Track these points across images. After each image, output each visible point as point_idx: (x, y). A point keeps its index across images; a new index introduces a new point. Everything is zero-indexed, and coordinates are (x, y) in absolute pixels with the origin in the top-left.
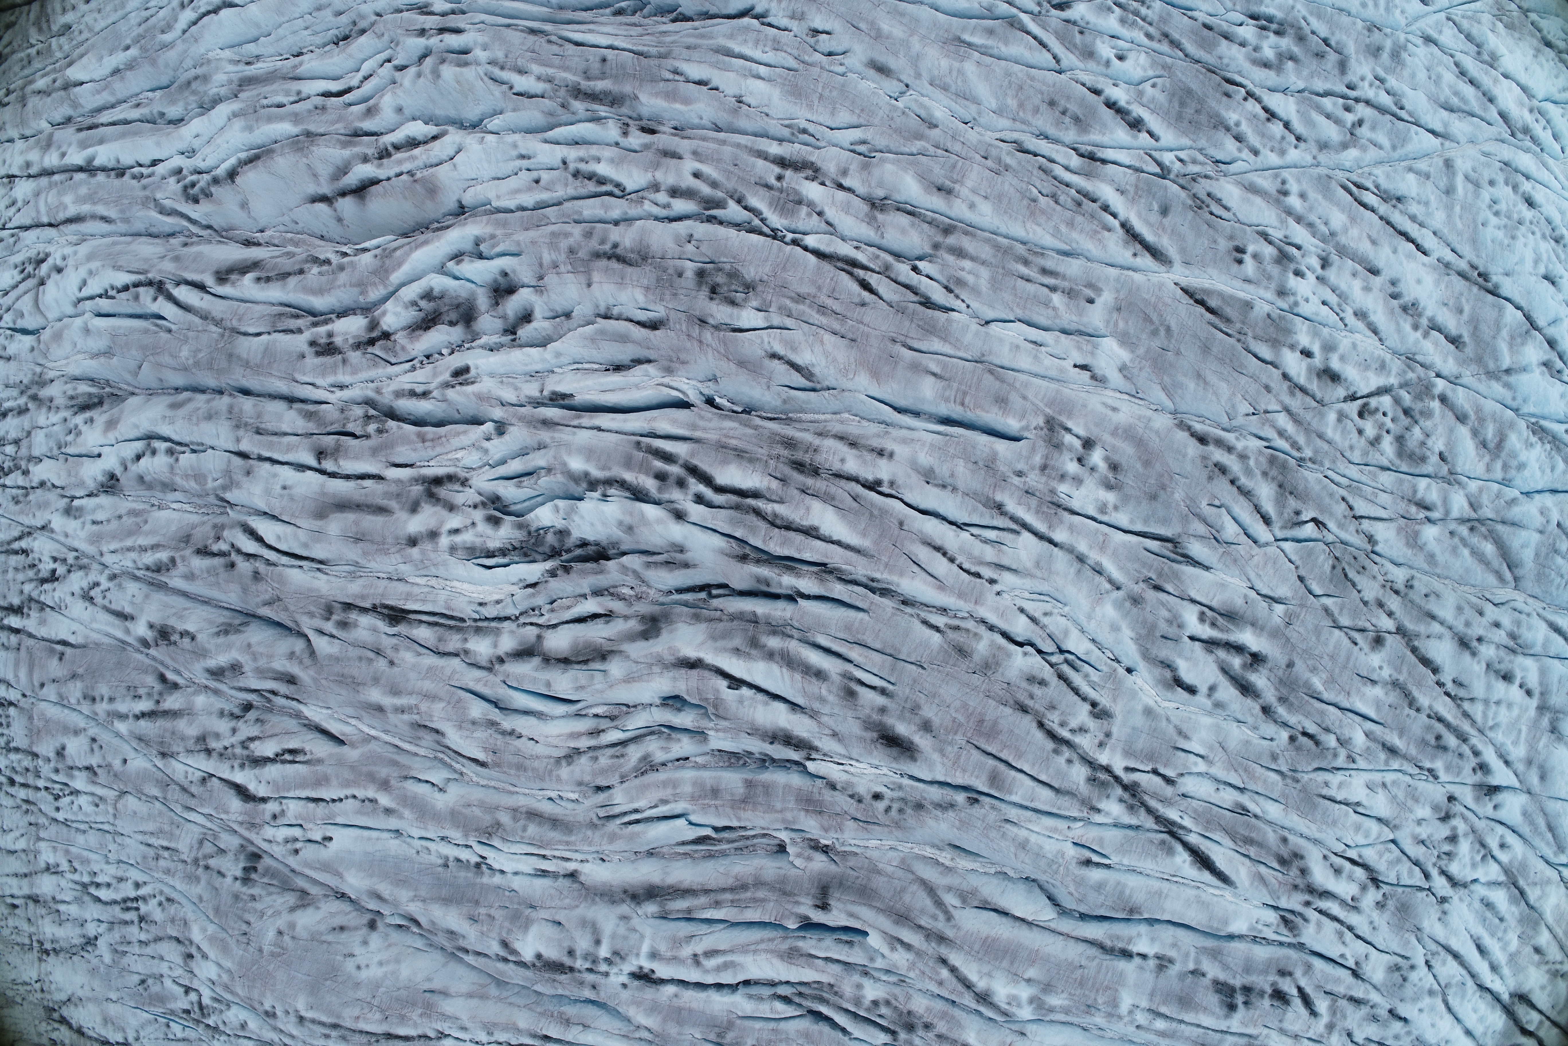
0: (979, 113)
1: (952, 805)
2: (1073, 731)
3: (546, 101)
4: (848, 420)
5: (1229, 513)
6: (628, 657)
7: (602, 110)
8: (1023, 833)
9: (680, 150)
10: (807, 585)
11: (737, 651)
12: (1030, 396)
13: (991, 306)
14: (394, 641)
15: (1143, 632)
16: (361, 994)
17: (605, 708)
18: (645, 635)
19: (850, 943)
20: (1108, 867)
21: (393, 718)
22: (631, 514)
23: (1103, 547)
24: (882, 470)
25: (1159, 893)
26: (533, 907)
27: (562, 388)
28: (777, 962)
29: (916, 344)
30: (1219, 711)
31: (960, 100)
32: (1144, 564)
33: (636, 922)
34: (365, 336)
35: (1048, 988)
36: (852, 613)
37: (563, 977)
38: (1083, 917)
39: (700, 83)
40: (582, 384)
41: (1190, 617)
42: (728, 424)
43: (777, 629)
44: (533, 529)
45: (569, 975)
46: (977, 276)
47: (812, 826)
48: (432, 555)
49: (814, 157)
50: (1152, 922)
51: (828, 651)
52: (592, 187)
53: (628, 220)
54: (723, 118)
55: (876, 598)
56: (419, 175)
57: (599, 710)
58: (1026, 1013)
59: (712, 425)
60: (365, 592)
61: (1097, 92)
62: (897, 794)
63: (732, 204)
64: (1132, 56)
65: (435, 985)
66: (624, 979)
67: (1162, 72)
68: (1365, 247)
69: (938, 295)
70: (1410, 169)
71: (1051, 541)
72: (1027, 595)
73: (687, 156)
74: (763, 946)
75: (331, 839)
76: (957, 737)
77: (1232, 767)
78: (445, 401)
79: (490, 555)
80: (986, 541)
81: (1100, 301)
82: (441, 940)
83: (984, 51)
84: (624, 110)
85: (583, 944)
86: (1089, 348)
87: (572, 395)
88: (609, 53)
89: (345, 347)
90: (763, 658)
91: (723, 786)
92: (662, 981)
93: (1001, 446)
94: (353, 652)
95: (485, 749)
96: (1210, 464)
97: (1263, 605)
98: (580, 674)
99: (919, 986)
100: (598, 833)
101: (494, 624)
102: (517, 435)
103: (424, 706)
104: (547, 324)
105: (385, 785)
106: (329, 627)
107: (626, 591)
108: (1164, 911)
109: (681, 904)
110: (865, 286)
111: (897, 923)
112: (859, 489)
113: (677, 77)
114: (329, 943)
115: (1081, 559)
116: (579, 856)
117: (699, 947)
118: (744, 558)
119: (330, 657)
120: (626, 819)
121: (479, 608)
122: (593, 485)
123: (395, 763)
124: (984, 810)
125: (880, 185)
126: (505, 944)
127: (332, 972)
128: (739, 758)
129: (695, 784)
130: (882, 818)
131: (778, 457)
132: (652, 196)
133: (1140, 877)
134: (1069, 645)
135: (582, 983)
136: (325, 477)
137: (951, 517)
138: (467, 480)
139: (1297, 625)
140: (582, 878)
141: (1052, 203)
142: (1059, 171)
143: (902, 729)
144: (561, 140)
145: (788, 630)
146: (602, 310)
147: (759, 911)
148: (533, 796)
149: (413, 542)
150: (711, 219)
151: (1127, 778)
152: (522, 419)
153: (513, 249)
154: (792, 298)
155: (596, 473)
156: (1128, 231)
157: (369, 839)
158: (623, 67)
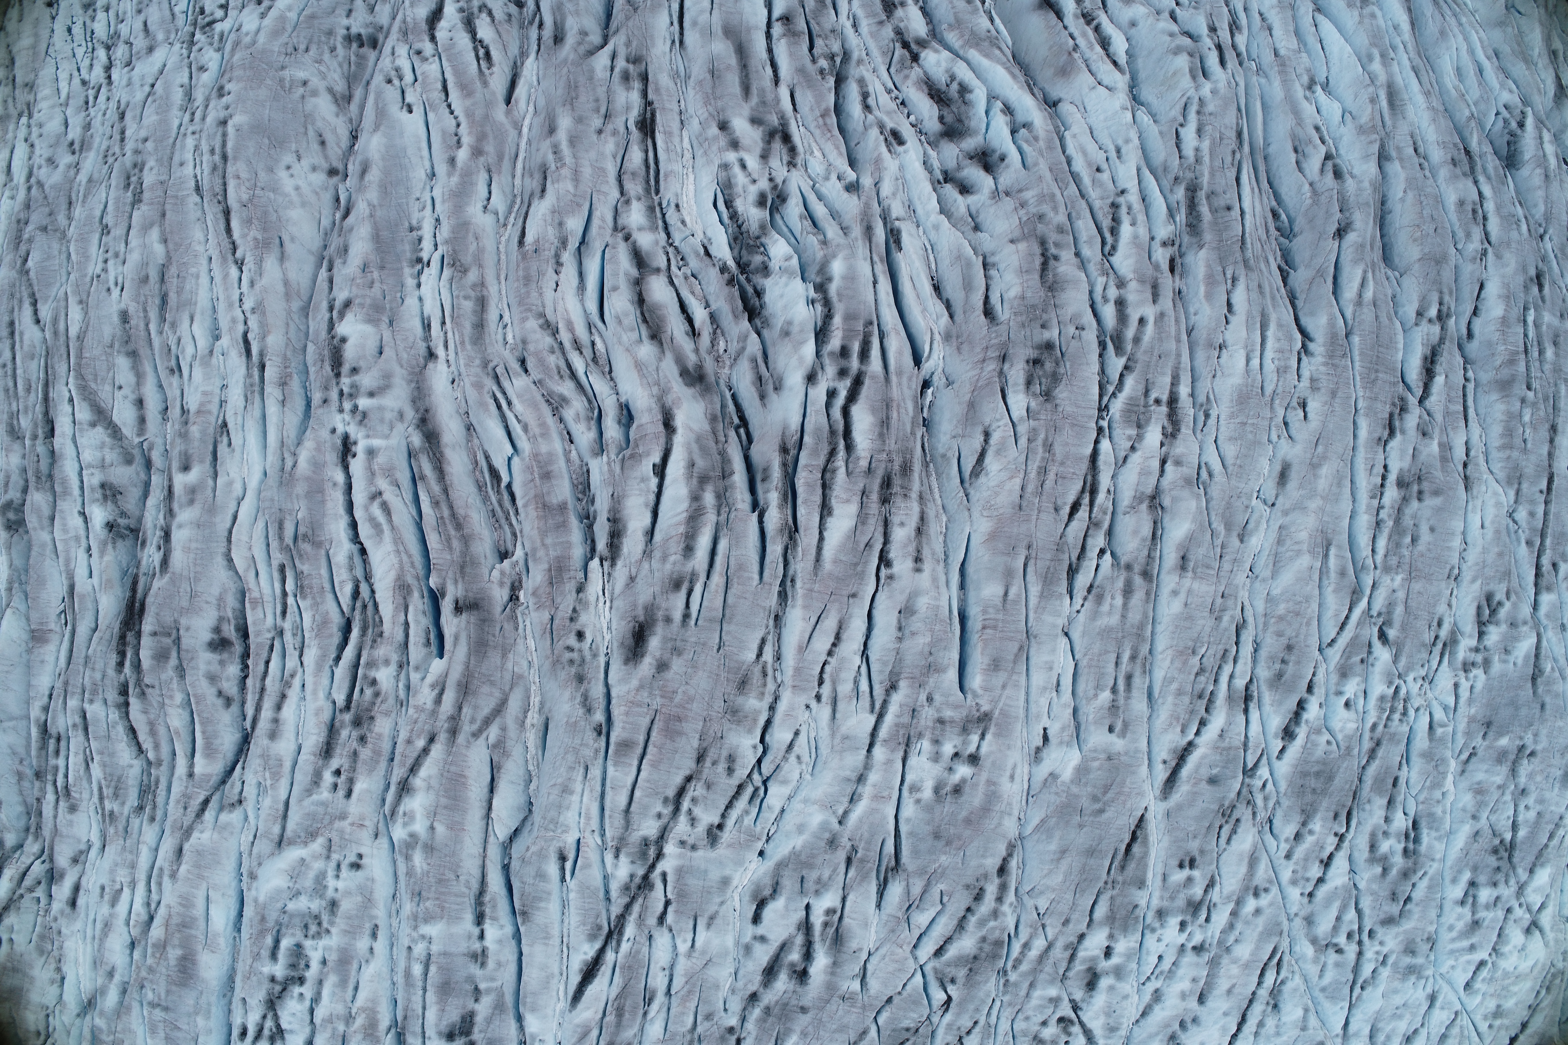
0: (1264, 580)
1: (589, 710)
2: (690, 811)
3: (1177, 161)
4: (940, 521)
5: (938, 913)
6: (660, 360)
7: (1181, 217)
8: (578, 787)
9: (1161, 300)
10: (774, 517)
11: (692, 465)
12: (1008, 692)
13: (1084, 634)
14: (622, 129)
15: (803, 857)
16: (262, 175)
17: (603, 350)
18: (684, 373)
19: (428, 643)
20: (563, 879)
21: (546, 145)
22: (802, 331)
23: (877, 797)
24: (902, 565)
25: (548, 937)
26: (391, 323)
27: (905, 239)
28: (392, 575)
29: (1030, 569)
30: (742, 952)
31: (1272, 558)
32: (869, 843)
33: (400, 427)
34: (909, 38)
35: (429, 849)
36: (756, 568)
37: (328, 368)
38: (506, 868)
39: (1229, 305)
40: (914, 257)
41: (829, 900)
42: (910, 406)
43: (722, 498)
44: (763, 240)
45: (331, 374)
46: (1110, 613)
47: (537, 577)
48: (715, 148)
49: (1186, 431)
50: (517, 936)
51: (713, 553)
52: (1106, 223)
53: (1083, 265)
54: (1201, 334)
55: (776, 589)
56: (1076, 56)
57: (599, 345)
58: (399, 833)
59: (905, 390)
60: (663, 91)
61: (1310, 689)
62: (587, 654)
63: (1121, 362)
64: (1351, 715)
65: (289, 247)
66: (341, 429)
67: (1343, 748)
68: (1223, 984)
69: (1083, 580)
70: (1306, 1010)
71: (871, 745)
72: (812, 735)
73: (1158, 308)
74: (405, 558)
75: (411, 112)
76: (658, 699)
77: (690, 978)
78: (866, 128)
79: (729, 204)
80: (856, 682)
81: (1113, 738)
82: (335, 242)
83: (1323, 572)
84: (1186, 239)
85: (367, 380)
86: (1066, 739)
87: (900, 249)
88: (1236, 212)
89: (895, 21)
90: (691, 492)
91: (554, 482)
92: (346, 468)
93: (952, 674)
94: (601, 92)
95: (537, 241)
96: (982, 883)
97: (857, 969)
98: (632, 317)
99: (400, 721)
100: (479, 370)
101: (660, 223)
102: (850, 205)
103: (565, 172)
104: (963, 210)
105: (477, 152)
106: (621, 64)
107: (722, 345)
108: (531, 945)
109: (427, 468)
110: (1075, 508)
111: (459, 684)
112: (878, 546)
113: (1229, 282)
114: (306, 133)
115: (861, 779)
116: (452, 357)
117: (389, 495)
118: (784, 450)
119: (592, 71)
120: (499, 395)
121: (673, 205)
122: (821, 288)
123: (500, 157)
124: (592, 743)
125: (1174, 500)
126: (347, 304)
127: (277, 143)
128: (584, 492)
129: (550, 454)
130: (559, 645)
131: (891, 461)
132: (1112, 283)
133: (559, 914)
134: (773, 788)
135: (326, 388)
136: (764, 28)
137: (871, 643)
138: (795, 166)
139: (843, 1007)
140: (431, 365)
141: (1195, 670)
142: (1227, 669)
143: (654, 643)
144: (1143, 185)
145: (725, 510)
146: (990, 260)
147: (439, 546)
148: (500, 299)
149: (723, 126)
150: (1102, 345)
151: (656, 876)
152: (867, 205)
153: (1029, 161)
154: (1046, 439)
155: (833, 289)
156: (1185, 749)
157: (420, 149)
158: (1227, 228)
